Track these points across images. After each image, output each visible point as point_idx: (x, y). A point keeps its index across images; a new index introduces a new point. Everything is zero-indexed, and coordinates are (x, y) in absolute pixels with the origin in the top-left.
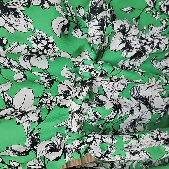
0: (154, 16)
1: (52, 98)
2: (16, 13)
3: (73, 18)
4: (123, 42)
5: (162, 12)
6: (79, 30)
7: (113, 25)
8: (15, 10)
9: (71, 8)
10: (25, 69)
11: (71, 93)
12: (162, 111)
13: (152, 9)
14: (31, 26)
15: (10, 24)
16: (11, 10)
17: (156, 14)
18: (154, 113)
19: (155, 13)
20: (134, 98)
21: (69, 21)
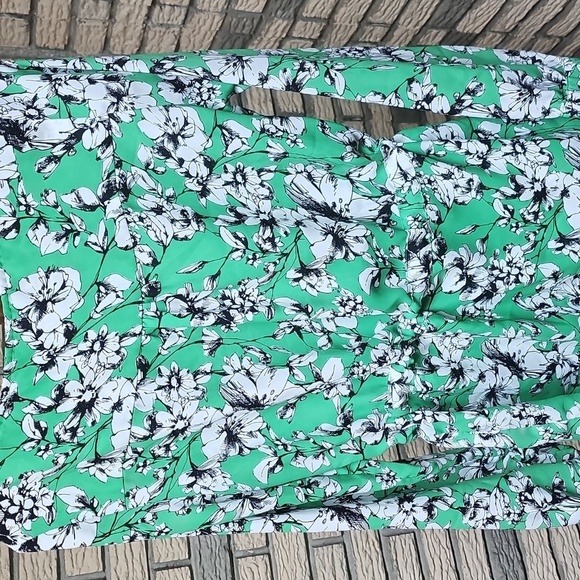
0: (514, 229)
1: (364, 366)
2: (317, 273)
3: (385, 263)
4: (461, 279)
5: (526, 221)
6: (393, 276)
7: (442, 261)
8: (316, 269)
9: (382, 250)
10: (329, 332)
11: (387, 358)
12: (541, 375)
13: (509, 221)
14: (335, 285)
15: (312, 286)
16: (312, 270)
17: (517, 227)
18: (525, 377)
19: (514, 225)
20: (489, 356)
21: (380, 269)
